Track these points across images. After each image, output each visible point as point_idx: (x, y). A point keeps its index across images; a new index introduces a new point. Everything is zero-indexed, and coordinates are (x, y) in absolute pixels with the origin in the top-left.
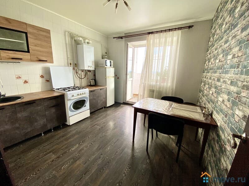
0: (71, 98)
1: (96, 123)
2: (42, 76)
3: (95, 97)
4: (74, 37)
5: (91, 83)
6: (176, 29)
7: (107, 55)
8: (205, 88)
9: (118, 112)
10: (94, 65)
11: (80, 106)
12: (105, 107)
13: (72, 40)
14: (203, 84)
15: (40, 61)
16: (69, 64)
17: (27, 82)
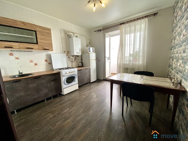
0: (65, 75)
1: (82, 94)
2: (46, 60)
3: (82, 75)
4: (67, 33)
5: (79, 65)
6: (143, 17)
7: (90, 44)
8: (173, 63)
9: (99, 86)
10: (81, 51)
11: (71, 81)
12: (89, 83)
13: (65, 35)
14: (171, 59)
15: (45, 49)
16: (64, 52)
17: (37, 65)
